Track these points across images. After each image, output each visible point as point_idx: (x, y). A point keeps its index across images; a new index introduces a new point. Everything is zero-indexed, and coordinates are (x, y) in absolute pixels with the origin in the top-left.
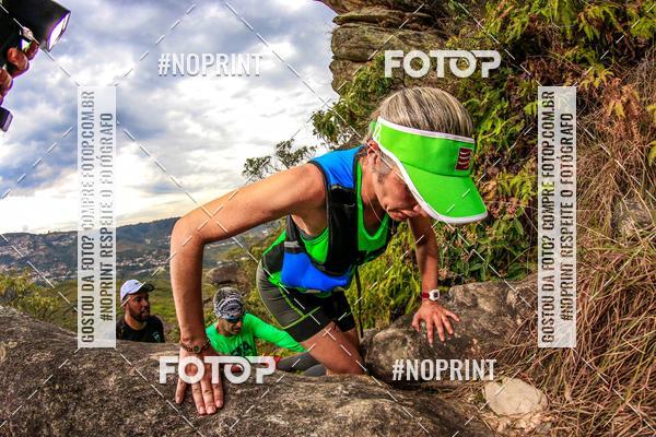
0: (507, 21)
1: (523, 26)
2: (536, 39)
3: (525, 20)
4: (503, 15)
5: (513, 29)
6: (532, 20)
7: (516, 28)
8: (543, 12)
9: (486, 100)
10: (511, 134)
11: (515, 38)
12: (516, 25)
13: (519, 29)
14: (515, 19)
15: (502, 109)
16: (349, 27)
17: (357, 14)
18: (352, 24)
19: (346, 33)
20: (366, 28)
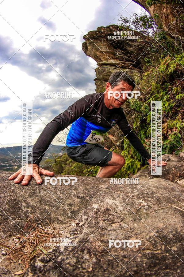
0: (168, 66)
1: (174, 68)
2: (179, 73)
3: (175, 65)
4: (166, 64)
5: (170, 69)
6: (177, 65)
7: (172, 68)
8: (181, 63)
9: (161, 95)
10: (171, 107)
11: (171, 72)
12: (171, 67)
13: (173, 69)
14: (171, 65)
15: (167, 98)
16: (104, 67)
17: (107, 62)
18: (105, 66)
19: (103, 69)
20: (110, 68)
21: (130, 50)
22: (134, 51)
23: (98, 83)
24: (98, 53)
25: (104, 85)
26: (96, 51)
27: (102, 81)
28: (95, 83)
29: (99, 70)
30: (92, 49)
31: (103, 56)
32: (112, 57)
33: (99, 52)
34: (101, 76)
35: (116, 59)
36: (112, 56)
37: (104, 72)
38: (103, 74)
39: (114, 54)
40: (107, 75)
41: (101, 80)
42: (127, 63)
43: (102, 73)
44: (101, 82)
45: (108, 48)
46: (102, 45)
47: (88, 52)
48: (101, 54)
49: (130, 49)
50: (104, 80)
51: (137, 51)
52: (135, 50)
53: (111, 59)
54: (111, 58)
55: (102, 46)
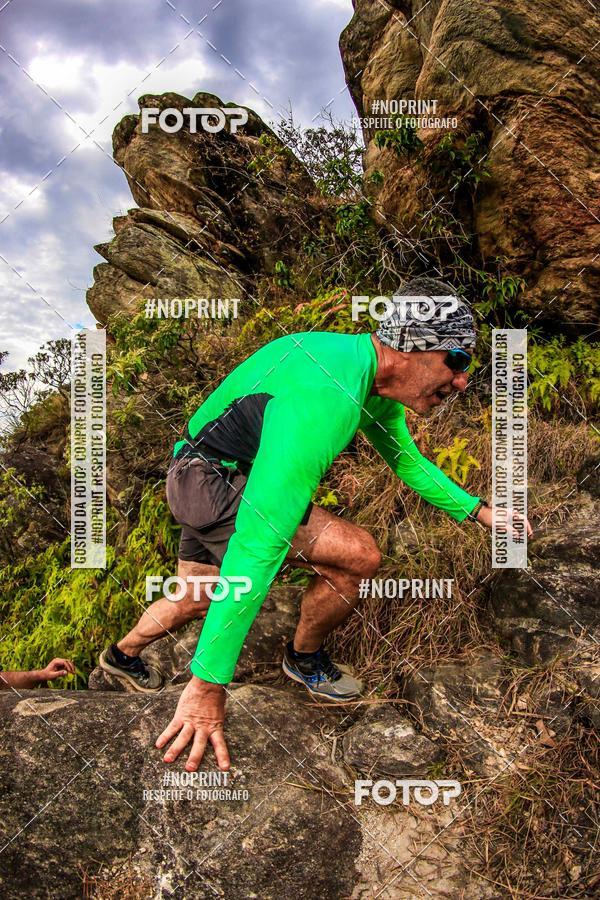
16: (145, 230)
17: (162, 218)
18: (150, 228)
19: (138, 237)
20: (164, 240)
21: (248, 209)
22: (259, 217)
23: (105, 274)
24: (151, 174)
25: (119, 289)
26: (148, 163)
27: (121, 273)
28: (95, 268)
29: (126, 234)
30: (142, 150)
31: (162, 192)
32: (186, 206)
33: (156, 173)
34: (124, 257)
35: (196, 217)
36: (188, 202)
37: (138, 246)
38: (134, 251)
39: (196, 199)
40: (141, 260)
41: (117, 267)
42: (220, 243)
43: (131, 247)
44: (115, 274)
45: (191, 173)
46: (178, 155)
47: (125, 154)
48: (158, 182)
49: (252, 206)
50: (127, 273)
51: (267, 222)
52: (264, 217)
53: (179, 210)
54: (183, 209)
55: (175, 158)
